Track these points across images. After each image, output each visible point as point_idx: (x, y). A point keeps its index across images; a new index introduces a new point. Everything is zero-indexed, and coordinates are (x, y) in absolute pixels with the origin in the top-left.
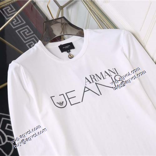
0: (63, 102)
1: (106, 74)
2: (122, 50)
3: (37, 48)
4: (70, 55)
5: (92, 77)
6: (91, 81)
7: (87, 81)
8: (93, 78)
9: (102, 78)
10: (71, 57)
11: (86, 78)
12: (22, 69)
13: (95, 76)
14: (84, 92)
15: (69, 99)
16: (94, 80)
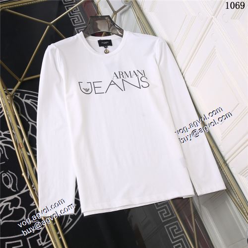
0: (89, 89)
1: (134, 74)
2: (155, 56)
3: (77, 38)
4: (106, 50)
5: (121, 73)
6: (119, 77)
7: (115, 76)
8: (121, 75)
9: (130, 76)
10: (106, 52)
11: (115, 73)
12: (58, 51)
13: (124, 73)
14: (110, 85)
15: (95, 88)
16: (121, 76)
